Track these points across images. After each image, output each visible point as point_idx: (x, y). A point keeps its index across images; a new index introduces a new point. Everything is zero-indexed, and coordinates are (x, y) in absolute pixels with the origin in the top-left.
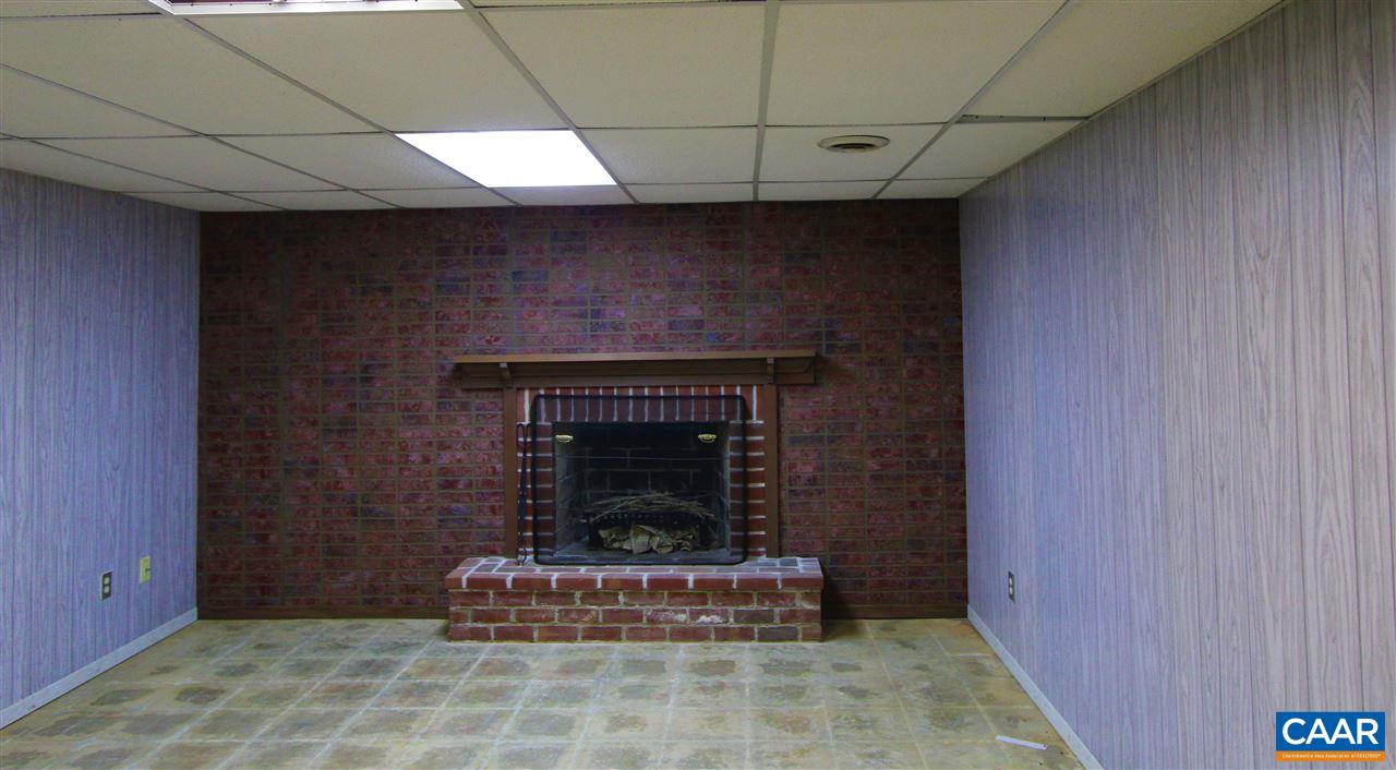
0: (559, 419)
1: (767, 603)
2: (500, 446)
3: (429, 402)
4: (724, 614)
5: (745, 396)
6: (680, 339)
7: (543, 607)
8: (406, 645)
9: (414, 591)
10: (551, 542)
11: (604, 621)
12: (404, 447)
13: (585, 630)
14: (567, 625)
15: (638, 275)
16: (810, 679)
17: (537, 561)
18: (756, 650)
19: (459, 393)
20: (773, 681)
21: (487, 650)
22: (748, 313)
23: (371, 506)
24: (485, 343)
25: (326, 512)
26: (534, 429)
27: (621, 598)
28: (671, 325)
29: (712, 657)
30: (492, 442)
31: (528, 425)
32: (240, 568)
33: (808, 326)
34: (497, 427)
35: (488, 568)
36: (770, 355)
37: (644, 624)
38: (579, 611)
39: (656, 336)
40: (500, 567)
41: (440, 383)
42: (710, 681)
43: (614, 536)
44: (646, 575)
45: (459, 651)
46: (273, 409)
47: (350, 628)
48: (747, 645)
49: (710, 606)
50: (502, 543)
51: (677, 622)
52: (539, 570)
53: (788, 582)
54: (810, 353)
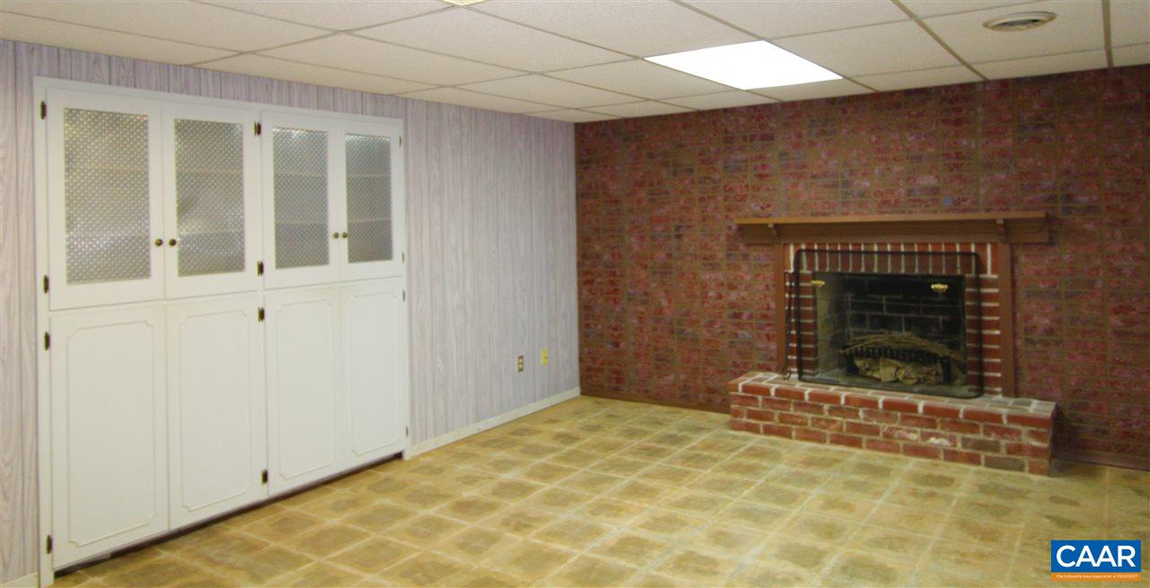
0: (817, 269)
1: (993, 435)
2: (772, 288)
3: (721, 254)
4: (952, 439)
5: (980, 254)
6: (918, 204)
7: (798, 413)
8: (700, 429)
9: (714, 392)
10: (814, 365)
11: (848, 431)
12: (704, 286)
13: (832, 436)
14: (818, 430)
15: (879, 151)
16: (1021, 504)
17: (800, 379)
18: (979, 473)
19: (742, 247)
20: (982, 499)
21: (757, 440)
22: (982, 180)
23: (683, 327)
24: (760, 210)
25: (655, 329)
26: (797, 277)
27: (861, 414)
28: (909, 192)
29: (936, 472)
30: (767, 286)
31: (793, 274)
32: (603, 364)
33: (1043, 190)
34: (770, 274)
35: (761, 380)
36: (1000, 217)
37: (880, 437)
38: (827, 421)
39: (896, 202)
40: (771, 381)
41: (728, 239)
42: (924, 489)
43: (867, 366)
44: (882, 398)
45: (735, 437)
46: (620, 256)
47: (669, 413)
48: (973, 468)
49: (938, 430)
50: (776, 363)
51: (909, 440)
52: (798, 386)
53: (1012, 419)
54: (1041, 215)
